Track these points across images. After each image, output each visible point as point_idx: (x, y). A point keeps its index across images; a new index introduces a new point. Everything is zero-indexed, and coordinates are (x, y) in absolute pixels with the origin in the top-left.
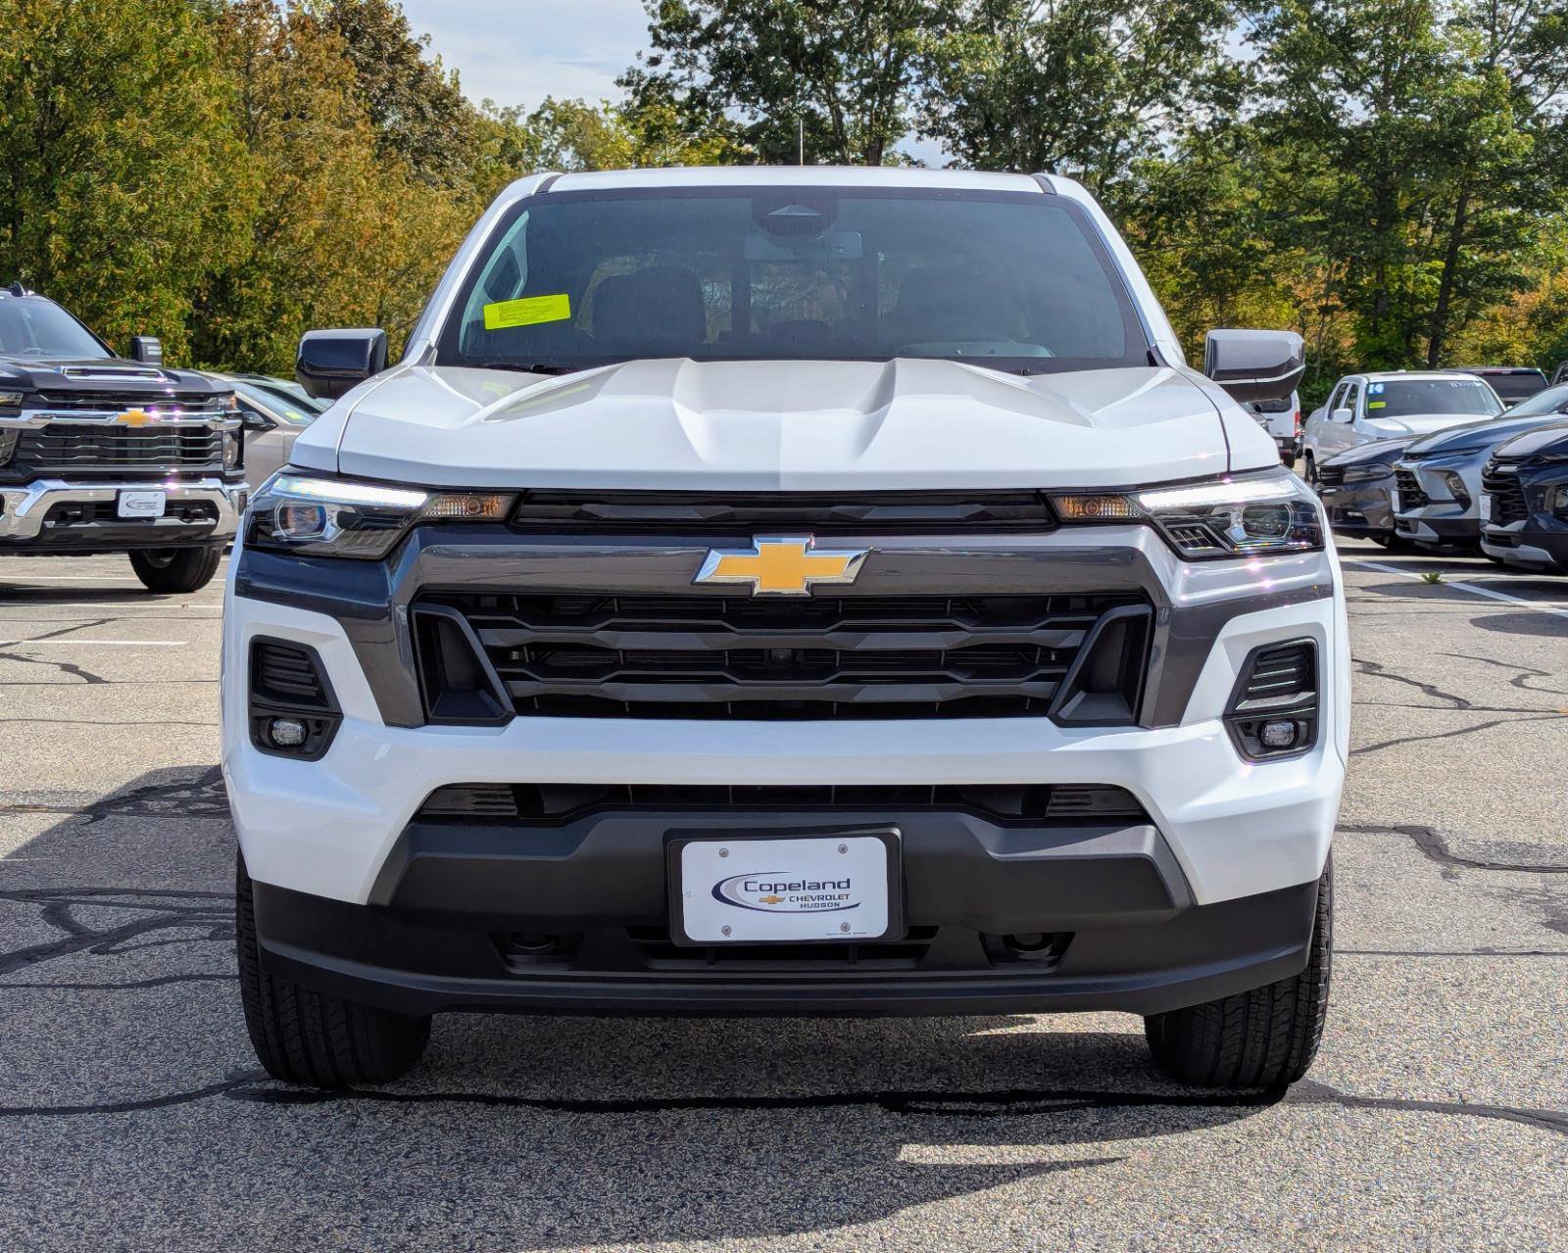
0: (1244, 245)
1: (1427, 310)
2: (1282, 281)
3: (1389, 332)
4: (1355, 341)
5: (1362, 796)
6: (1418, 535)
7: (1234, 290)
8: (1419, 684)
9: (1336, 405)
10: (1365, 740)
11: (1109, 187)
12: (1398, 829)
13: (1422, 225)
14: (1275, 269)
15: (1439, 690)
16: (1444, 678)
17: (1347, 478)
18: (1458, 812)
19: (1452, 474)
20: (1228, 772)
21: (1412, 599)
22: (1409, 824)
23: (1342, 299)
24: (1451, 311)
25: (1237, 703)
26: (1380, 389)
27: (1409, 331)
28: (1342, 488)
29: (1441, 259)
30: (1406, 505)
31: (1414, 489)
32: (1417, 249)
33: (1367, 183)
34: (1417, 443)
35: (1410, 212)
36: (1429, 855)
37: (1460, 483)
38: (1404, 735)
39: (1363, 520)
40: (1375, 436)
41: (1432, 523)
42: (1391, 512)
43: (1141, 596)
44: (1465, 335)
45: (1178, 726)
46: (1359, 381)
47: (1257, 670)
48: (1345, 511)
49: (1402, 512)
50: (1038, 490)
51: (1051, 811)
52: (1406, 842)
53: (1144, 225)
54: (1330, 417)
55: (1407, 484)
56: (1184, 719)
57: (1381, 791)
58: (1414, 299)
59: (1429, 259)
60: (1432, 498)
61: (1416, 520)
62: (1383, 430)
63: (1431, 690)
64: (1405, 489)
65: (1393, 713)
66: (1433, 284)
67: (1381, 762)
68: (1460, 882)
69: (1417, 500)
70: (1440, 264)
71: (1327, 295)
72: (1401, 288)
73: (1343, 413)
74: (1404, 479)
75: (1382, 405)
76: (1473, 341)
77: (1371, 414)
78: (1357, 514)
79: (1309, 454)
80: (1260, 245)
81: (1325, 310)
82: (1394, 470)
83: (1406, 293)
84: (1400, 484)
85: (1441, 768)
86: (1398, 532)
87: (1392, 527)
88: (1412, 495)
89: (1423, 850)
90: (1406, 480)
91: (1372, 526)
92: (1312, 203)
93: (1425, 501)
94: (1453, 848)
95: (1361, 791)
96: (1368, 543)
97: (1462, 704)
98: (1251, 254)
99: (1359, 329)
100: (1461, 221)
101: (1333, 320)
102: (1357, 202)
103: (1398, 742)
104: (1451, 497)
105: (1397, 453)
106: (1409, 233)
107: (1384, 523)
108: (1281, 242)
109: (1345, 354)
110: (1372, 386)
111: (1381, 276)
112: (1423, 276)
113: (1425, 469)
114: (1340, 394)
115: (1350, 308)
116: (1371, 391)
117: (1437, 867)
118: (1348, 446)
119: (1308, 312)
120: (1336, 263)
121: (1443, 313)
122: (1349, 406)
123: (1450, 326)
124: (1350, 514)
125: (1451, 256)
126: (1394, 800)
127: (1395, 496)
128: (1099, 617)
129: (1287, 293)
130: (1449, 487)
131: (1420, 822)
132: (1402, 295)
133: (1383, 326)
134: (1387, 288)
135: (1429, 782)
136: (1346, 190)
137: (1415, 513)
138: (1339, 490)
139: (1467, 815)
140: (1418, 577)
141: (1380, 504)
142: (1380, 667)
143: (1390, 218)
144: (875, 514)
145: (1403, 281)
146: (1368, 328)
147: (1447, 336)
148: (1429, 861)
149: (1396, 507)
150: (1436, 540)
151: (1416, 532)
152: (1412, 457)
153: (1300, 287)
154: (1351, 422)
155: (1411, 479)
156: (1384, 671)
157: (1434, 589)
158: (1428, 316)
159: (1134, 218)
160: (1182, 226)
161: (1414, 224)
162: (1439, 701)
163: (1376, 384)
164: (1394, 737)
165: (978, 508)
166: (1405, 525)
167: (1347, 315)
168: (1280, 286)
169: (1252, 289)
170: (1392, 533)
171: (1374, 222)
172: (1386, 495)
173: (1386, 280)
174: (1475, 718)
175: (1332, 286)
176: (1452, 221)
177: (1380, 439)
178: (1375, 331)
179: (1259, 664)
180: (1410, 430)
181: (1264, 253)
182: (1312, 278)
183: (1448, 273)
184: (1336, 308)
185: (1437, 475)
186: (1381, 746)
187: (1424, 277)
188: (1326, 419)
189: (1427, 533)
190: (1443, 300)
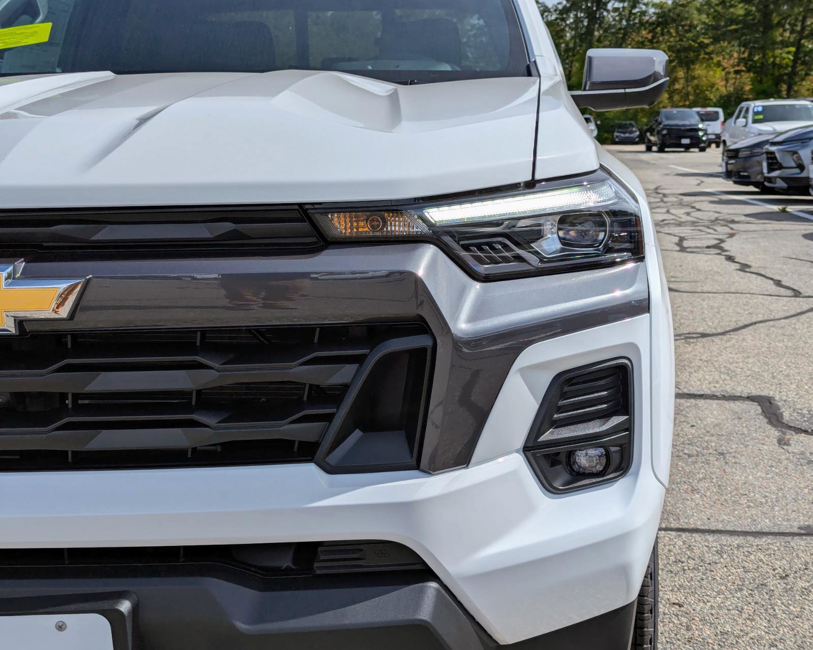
0: (699, 41)
1: (786, 71)
2: (716, 59)
3: (768, 83)
4: (751, 87)
5: (729, 369)
6: (776, 185)
7: (693, 63)
8: (772, 279)
9: (738, 117)
10: (735, 321)
11: (635, 14)
12: (751, 398)
13: (785, 30)
14: (712, 52)
15: (783, 283)
16: (786, 274)
17: (741, 154)
18: (791, 383)
19: (795, 153)
20: (530, 509)
21: (771, 222)
22: (758, 394)
23: (745, 67)
24: (798, 72)
25: (540, 433)
26: (760, 109)
27: (778, 81)
28: (737, 160)
29: (793, 46)
30: (771, 170)
31: (775, 161)
32: (782, 42)
33: (758, 10)
34: (777, 136)
35: (780, 24)
36: (770, 422)
37: (799, 158)
38: (760, 318)
39: (748, 177)
40: (757, 132)
41: (784, 179)
42: (762, 173)
43: (419, 326)
44: (804, 83)
45: (467, 467)
46: (750, 105)
47: (564, 396)
48: (739, 172)
49: (769, 172)
50: (301, 205)
51: (319, 567)
52: (755, 408)
53: (650, 32)
54: (735, 123)
55: (771, 158)
56: (474, 459)
57: (741, 365)
58: (780, 66)
59: (787, 46)
60: (784, 165)
61: (776, 178)
62: (760, 130)
63: (778, 283)
64: (770, 161)
65: (755, 301)
66: (789, 59)
67: (744, 340)
68: (790, 449)
69: (776, 167)
70: (793, 49)
71: (738, 65)
72: (774, 61)
73: (741, 121)
74: (769, 156)
75: (761, 117)
76: (807, 87)
77: (755, 121)
78: (746, 174)
79: (724, 142)
80: (706, 41)
81: (737, 72)
82: (764, 151)
83: (776, 64)
84: (768, 158)
85: (781, 345)
86: (766, 184)
87: (763, 180)
88: (774, 164)
89: (766, 417)
90: (771, 157)
91: (753, 180)
92: (732, 21)
93: (781, 167)
94: (787, 415)
95: (728, 365)
96: (751, 188)
97: (797, 294)
98: (703, 46)
99: (753, 81)
100: (803, 28)
101: (741, 77)
102: (753, 19)
103: (755, 323)
104: (794, 165)
105: (766, 142)
106: (777, 35)
107: (759, 178)
108: (716, 40)
109: (746, 93)
110: (756, 108)
111: (764, 56)
112: (784, 55)
113: (781, 150)
114: (740, 111)
115: (749, 71)
116: (755, 110)
117: (774, 433)
118: (744, 138)
119: (728, 73)
120: (743, 49)
121: (794, 73)
122: (745, 117)
123: (797, 79)
124: (742, 174)
125: (799, 46)
126: (749, 372)
127: (765, 164)
128: (371, 351)
129: (719, 64)
130: (794, 160)
131: (764, 393)
132: (774, 64)
133: (765, 79)
134: (767, 62)
135: (773, 357)
136: (748, 13)
137: (775, 174)
138: (736, 162)
139: (797, 386)
140: (776, 208)
141: (757, 169)
142: (749, 267)
143: (768, 27)
144: (107, 233)
145: (775, 57)
146: (757, 81)
147: (795, 84)
148: (770, 427)
149: (765, 170)
150: (786, 188)
151: (775, 183)
152: (774, 144)
153: (726, 61)
154: (746, 126)
155: (773, 156)
156: (752, 270)
157: (783, 216)
158: (786, 74)
159: (645, 29)
160: (668, 32)
161: (781, 30)
162: (783, 291)
163: (758, 106)
164: (754, 320)
165: (229, 226)
166: (770, 180)
167: (747, 75)
168: (715, 61)
169: (702, 63)
170: (762, 183)
171: (761, 29)
172: (760, 164)
173: (767, 57)
174: (804, 304)
175: (741, 60)
176: (799, 28)
177: (760, 134)
178: (761, 82)
179: (566, 389)
180: (775, 130)
181: (708, 45)
182: (731, 56)
183: (796, 54)
184: (742, 71)
185: (787, 153)
186: (745, 326)
187: (786, 55)
188: (733, 125)
189: (780, 184)
190: (794, 67)
